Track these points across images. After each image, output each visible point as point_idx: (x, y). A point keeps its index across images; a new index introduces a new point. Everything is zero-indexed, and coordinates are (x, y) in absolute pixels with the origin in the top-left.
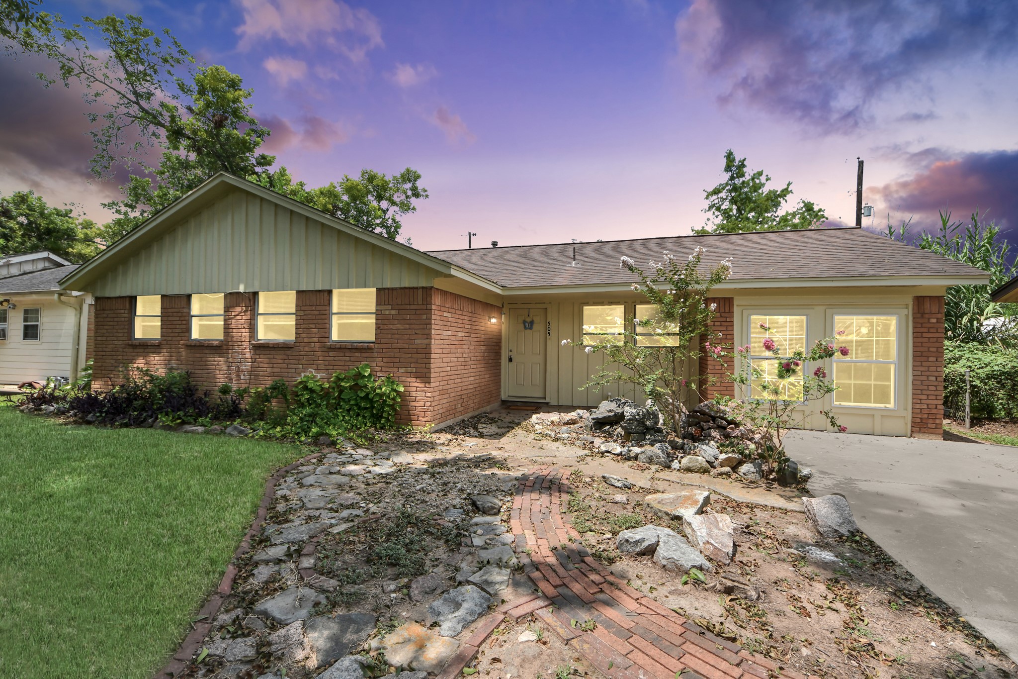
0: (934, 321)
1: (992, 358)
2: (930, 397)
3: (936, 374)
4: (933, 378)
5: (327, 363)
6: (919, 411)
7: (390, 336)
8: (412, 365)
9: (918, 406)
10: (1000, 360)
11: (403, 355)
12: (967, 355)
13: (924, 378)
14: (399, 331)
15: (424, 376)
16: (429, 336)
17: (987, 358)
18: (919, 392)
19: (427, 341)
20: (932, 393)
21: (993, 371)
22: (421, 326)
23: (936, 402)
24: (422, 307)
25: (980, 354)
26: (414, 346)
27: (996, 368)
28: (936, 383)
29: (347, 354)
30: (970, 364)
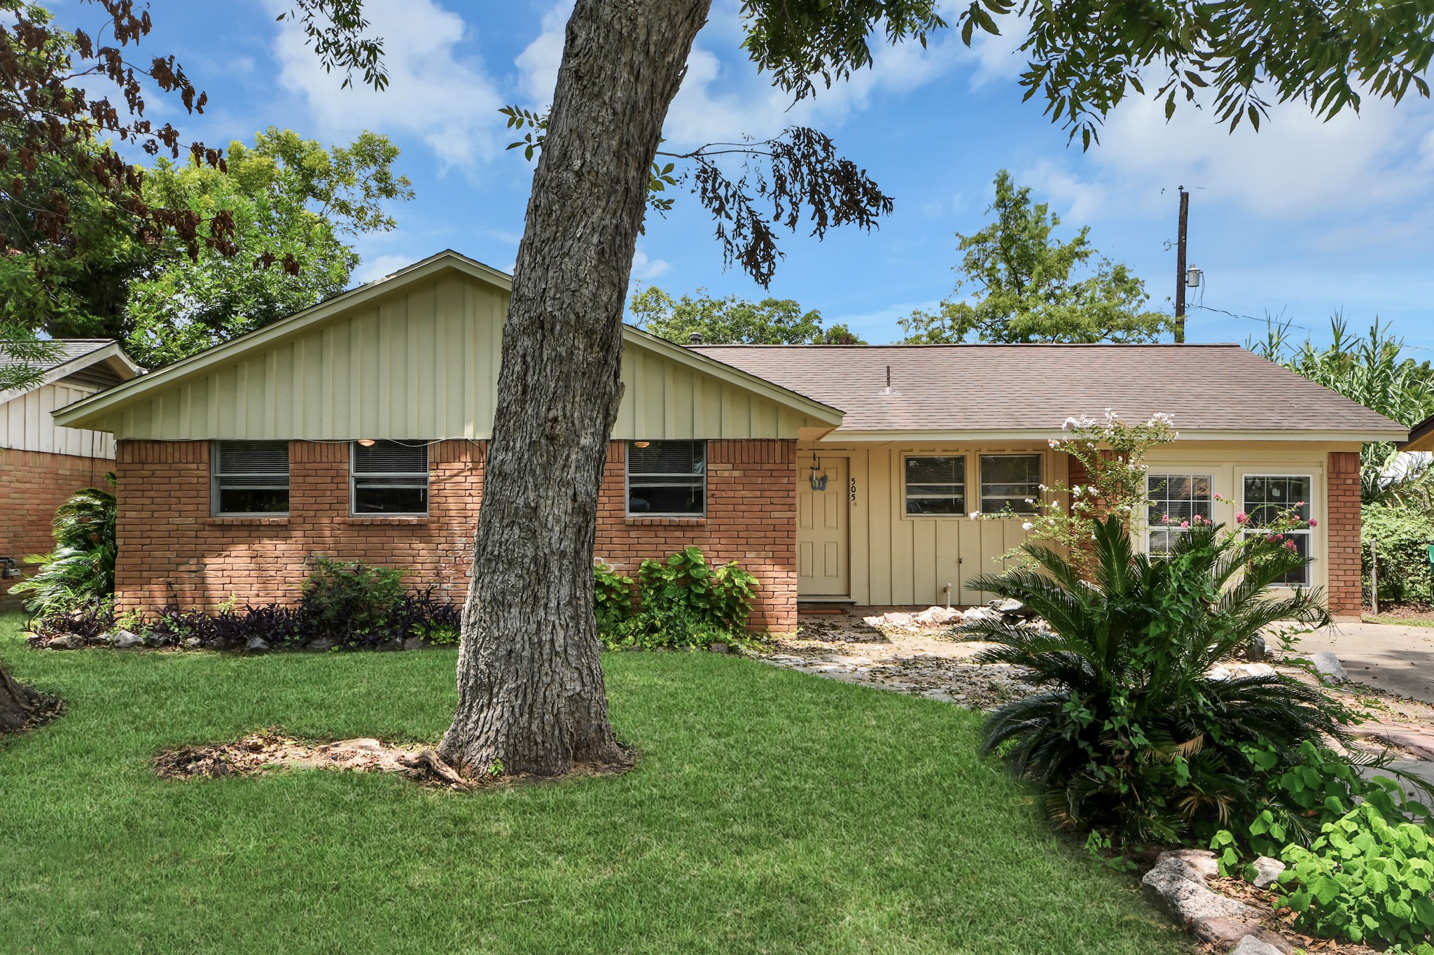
0: (1350, 482)
1: (1399, 523)
2: (1347, 573)
3: (1353, 545)
4: (1350, 550)
5: (626, 547)
6: (1336, 589)
7: (731, 507)
8: (767, 548)
9: (1335, 584)
10: (1408, 526)
11: (754, 534)
12: (1370, 521)
13: (1341, 550)
14: (745, 501)
15: (787, 562)
16: (791, 507)
17: (1393, 524)
18: (1336, 567)
19: (789, 514)
20: (1350, 567)
21: (1400, 541)
22: (781, 494)
23: (1353, 578)
24: (781, 467)
25: (1384, 519)
26: (769, 521)
27: (1404, 536)
28: (1353, 556)
29: (660, 534)
30: (1375, 532)
